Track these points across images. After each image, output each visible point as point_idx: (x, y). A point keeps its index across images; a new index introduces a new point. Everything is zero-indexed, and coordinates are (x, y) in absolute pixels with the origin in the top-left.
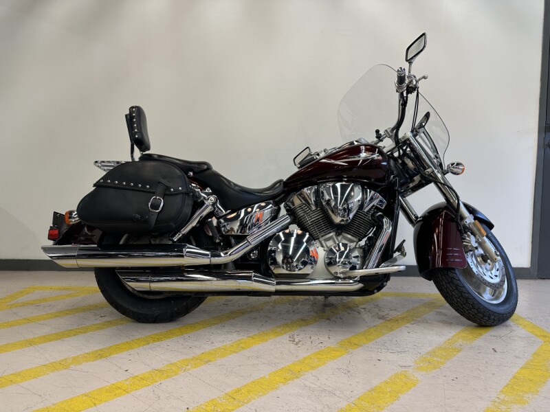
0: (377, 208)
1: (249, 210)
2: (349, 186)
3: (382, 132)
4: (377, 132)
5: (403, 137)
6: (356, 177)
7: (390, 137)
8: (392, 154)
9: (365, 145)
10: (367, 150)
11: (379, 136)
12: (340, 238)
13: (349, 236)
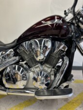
0: (62, 50)
1: (4, 53)
2: (42, 40)
3: (67, 11)
4: (65, 11)
5: (78, 11)
6: (48, 35)
7: (71, 12)
8: (72, 21)
9: (57, 16)
10: (57, 19)
11: (66, 14)
12: (43, 66)
13: (48, 66)
